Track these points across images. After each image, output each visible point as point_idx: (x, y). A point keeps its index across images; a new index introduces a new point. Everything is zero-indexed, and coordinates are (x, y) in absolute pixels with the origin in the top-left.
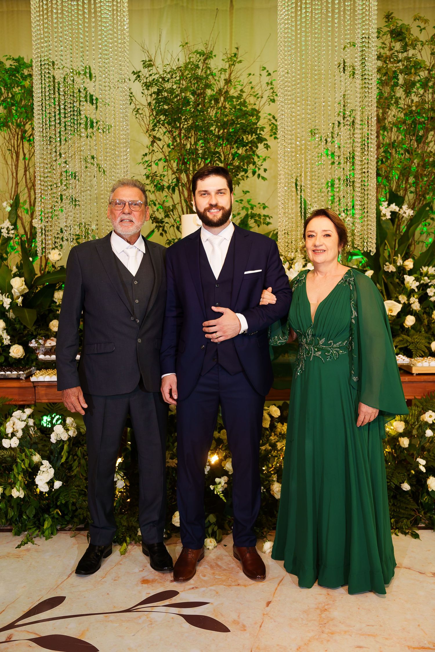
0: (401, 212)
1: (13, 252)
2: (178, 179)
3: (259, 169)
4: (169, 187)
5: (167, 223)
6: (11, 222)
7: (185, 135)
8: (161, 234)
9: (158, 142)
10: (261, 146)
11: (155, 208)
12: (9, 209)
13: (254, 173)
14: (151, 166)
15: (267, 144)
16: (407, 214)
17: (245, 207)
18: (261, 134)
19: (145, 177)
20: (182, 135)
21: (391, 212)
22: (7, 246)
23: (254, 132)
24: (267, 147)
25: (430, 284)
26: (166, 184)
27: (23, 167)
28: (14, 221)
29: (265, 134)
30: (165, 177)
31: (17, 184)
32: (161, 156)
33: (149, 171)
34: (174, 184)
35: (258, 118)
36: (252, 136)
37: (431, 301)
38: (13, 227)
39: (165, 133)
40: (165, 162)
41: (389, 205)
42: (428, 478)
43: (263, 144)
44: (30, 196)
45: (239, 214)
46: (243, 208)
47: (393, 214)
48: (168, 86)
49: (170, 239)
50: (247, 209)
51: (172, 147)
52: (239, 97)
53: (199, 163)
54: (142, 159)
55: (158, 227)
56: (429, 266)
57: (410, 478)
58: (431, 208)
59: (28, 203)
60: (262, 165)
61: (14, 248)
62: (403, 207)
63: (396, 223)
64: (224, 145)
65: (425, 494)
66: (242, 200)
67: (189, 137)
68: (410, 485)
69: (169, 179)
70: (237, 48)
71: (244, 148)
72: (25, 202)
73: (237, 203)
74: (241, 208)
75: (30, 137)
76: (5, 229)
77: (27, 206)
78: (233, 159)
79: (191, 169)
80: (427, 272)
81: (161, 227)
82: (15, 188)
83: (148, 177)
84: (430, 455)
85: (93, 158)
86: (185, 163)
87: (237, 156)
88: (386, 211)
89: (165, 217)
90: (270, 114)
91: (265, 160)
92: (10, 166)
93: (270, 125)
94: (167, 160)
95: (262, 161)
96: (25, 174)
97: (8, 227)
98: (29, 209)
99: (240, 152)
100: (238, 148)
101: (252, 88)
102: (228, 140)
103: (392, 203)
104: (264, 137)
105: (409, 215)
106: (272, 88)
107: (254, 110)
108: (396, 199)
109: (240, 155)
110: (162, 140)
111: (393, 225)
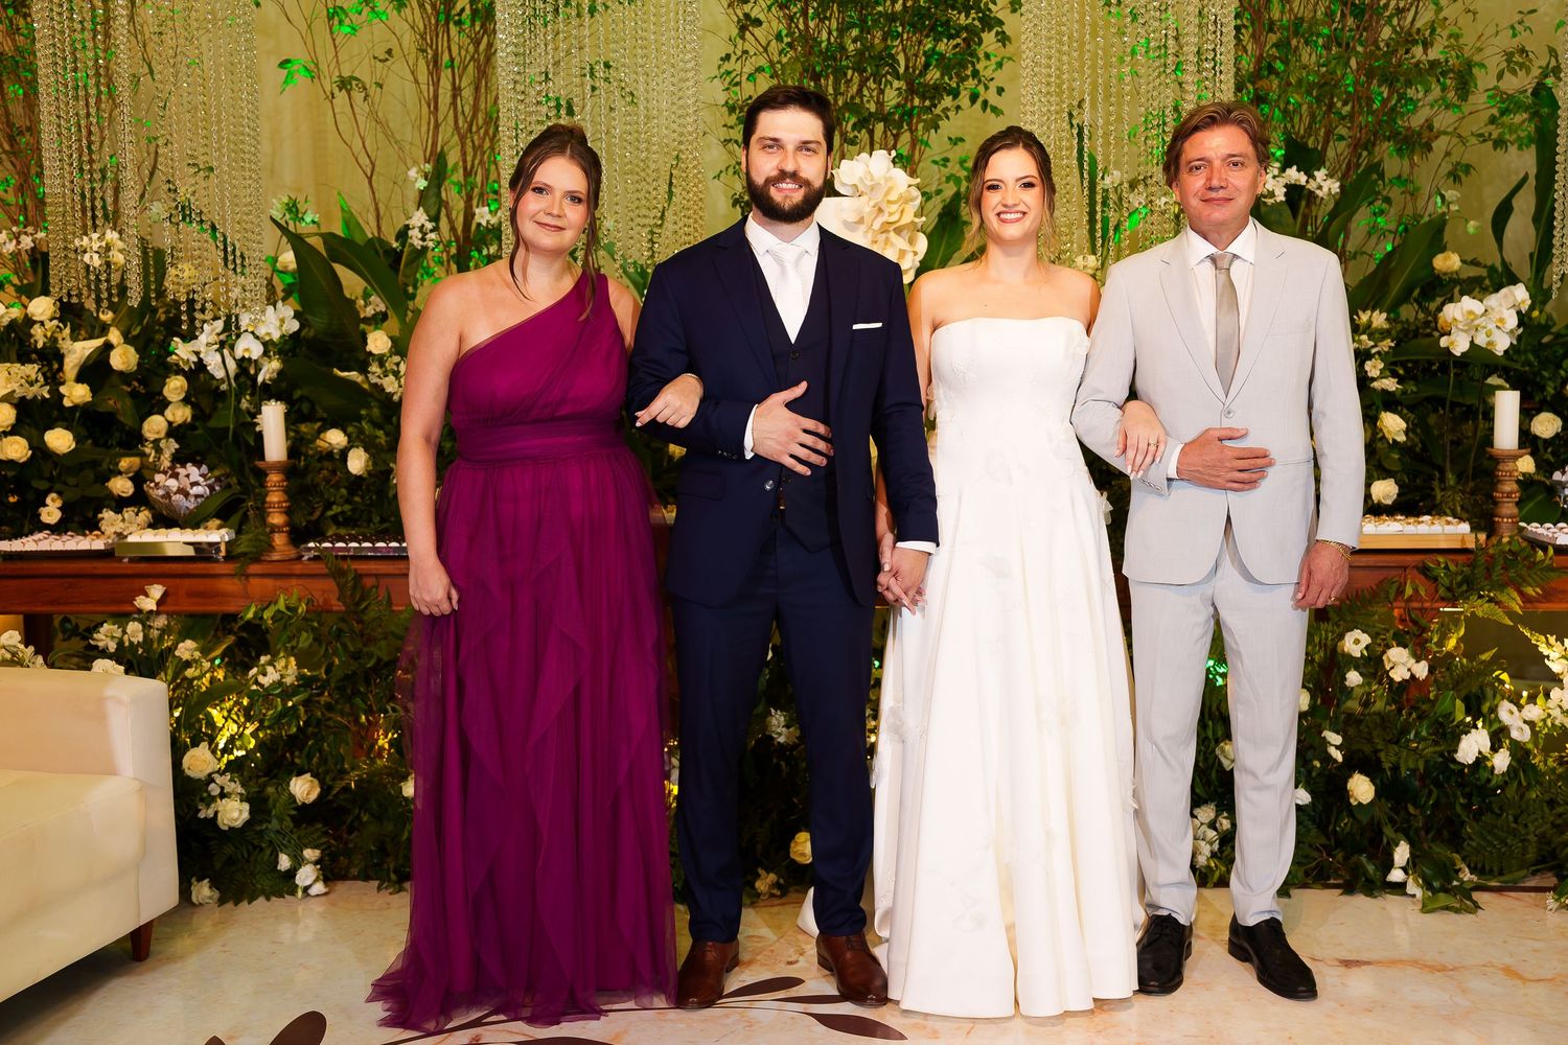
0: (1312, 186)
1: (427, 281)
3: (987, 88)
6: (428, 216)
7: (817, 14)
9: (757, 31)
10: (989, 38)
12: (422, 184)
13: (974, 98)
14: (737, 84)
15: (1003, 32)
16: (1325, 189)
17: (952, 175)
18: (990, 10)
19: (725, 108)
20: (811, 11)
21: (1286, 186)
22: (418, 266)
23: (973, 9)
24: (1003, 39)
25: (1374, 351)
27: (450, 88)
28: (433, 212)
29: (1000, 10)
31: (437, 126)
32: (762, 62)
33: (733, 96)
36: (967, 17)
37: (1374, 389)
38: (434, 224)
39: (769, 8)
40: (772, 77)
41: (1283, 170)
42: (1350, 776)
43: (995, 30)
44: (464, 154)
45: (939, 192)
46: (948, 179)
47: (1293, 191)
50: (958, 181)
51: (789, 40)
53: (849, 77)
54: (719, 67)
56: (1373, 311)
57: (1313, 779)
58: (1382, 176)
59: (461, 171)
60: (992, 79)
61: (431, 271)
62: (1316, 173)
63: (1301, 211)
64: (905, 36)
65: (1345, 813)
66: (946, 160)
67: (826, 18)
68: (1311, 793)
71: (953, 42)
72: (455, 169)
73: (936, 167)
74: (944, 179)
75: (460, 14)
76: (417, 230)
77: (459, 176)
78: (927, 66)
79: (831, 90)
80: (1370, 322)
82: (433, 134)
83: (732, 109)
84: (1360, 731)
85: (607, 66)
86: (816, 77)
87: (937, 60)
88: (1276, 183)
91: (1000, 65)
92: (424, 87)
94: (776, 72)
95: (994, 66)
96: (454, 103)
97: (423, 226)
98: (463, 183)
99: (942, 47)
100: (937, 40)
102: (913, 26)
103: (1291, 167)
104: (999, 16)
105: (1330, 193)
108: (1301, 155)
109: (942, 56)
110: (764, 25)
111: (1295, 216)
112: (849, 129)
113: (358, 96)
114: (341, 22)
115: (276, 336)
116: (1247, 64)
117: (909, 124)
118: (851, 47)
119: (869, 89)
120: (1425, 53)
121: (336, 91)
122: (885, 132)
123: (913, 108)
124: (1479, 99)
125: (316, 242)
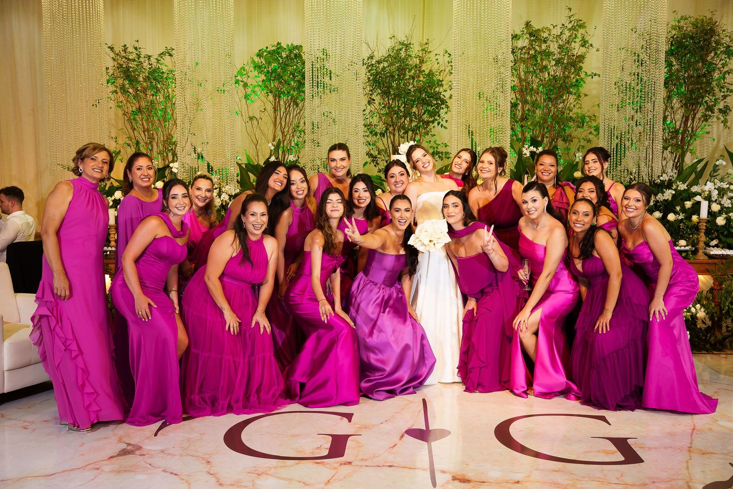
2: (387, 129)
3: (442, 120)
4: (381, 134)
5: (379, 158)
8: (375, 166)
9: (375, 105)
11: (371, 147)
12: (273, 148)
13: (438, 124)
14: (367, 119)
15: (447, 105)
21: (530, 152)
24: (447, 107)
26: (379, 132)
30: (378, 127)
31: (275, 130)
34: (383, 131)
35: (442, 85)
39: (377, 95)
41: (529, 147)
46: (431, 147)
47: (533, 153)
48: (381, 66)
49: (380, 168)
50: (434, 148)
51: (383, 105)
52: (429, 75)
55: (373, 161)
59: (282, 143)
60: (444, 118)
66: (430, 141)
69: (381, 127)
70: (428, 40)
77: (282, 145)
81: (375, 160)
82: (274, 132)
83: (365, 126)
88: (527, 151)
89: (379, 153)
90: (451, 81)
91: (446, 113)
93: (450, 90)
99: (429, 108)
101: (438, 63)
103: (531, 146)
106: (451, 66)
107: (439, 80)
108: (535, 143)
109: (429, 111)
110: (376, 101)
111: (533, 160)
112: (401, 134)
113: (255, 122)
114: (248, 99)
115: (233, 194)
116: (519, 114)
117: (419, 131)
118: (403, 110)
119: (407, 121)
120: (569, 114)
121: (248, 120)
122: (412, 134)
123: (420, 126)
124: (585, 127)
125: (244, 166)
